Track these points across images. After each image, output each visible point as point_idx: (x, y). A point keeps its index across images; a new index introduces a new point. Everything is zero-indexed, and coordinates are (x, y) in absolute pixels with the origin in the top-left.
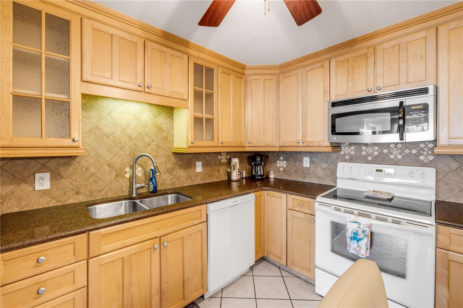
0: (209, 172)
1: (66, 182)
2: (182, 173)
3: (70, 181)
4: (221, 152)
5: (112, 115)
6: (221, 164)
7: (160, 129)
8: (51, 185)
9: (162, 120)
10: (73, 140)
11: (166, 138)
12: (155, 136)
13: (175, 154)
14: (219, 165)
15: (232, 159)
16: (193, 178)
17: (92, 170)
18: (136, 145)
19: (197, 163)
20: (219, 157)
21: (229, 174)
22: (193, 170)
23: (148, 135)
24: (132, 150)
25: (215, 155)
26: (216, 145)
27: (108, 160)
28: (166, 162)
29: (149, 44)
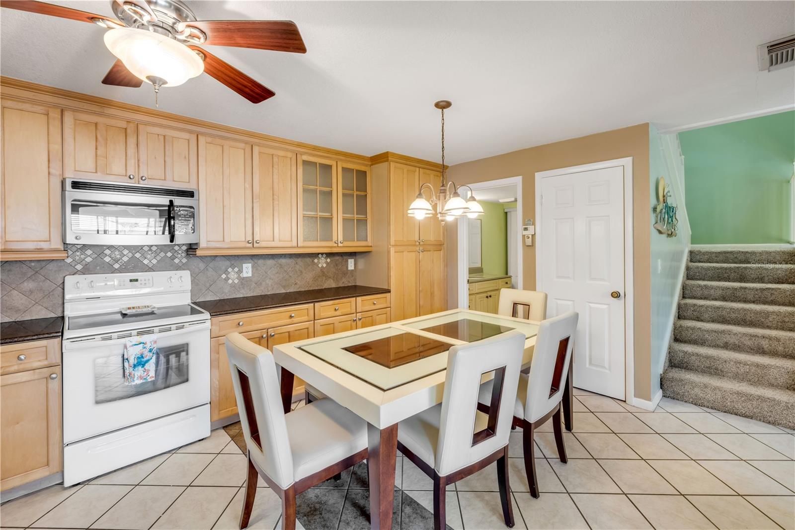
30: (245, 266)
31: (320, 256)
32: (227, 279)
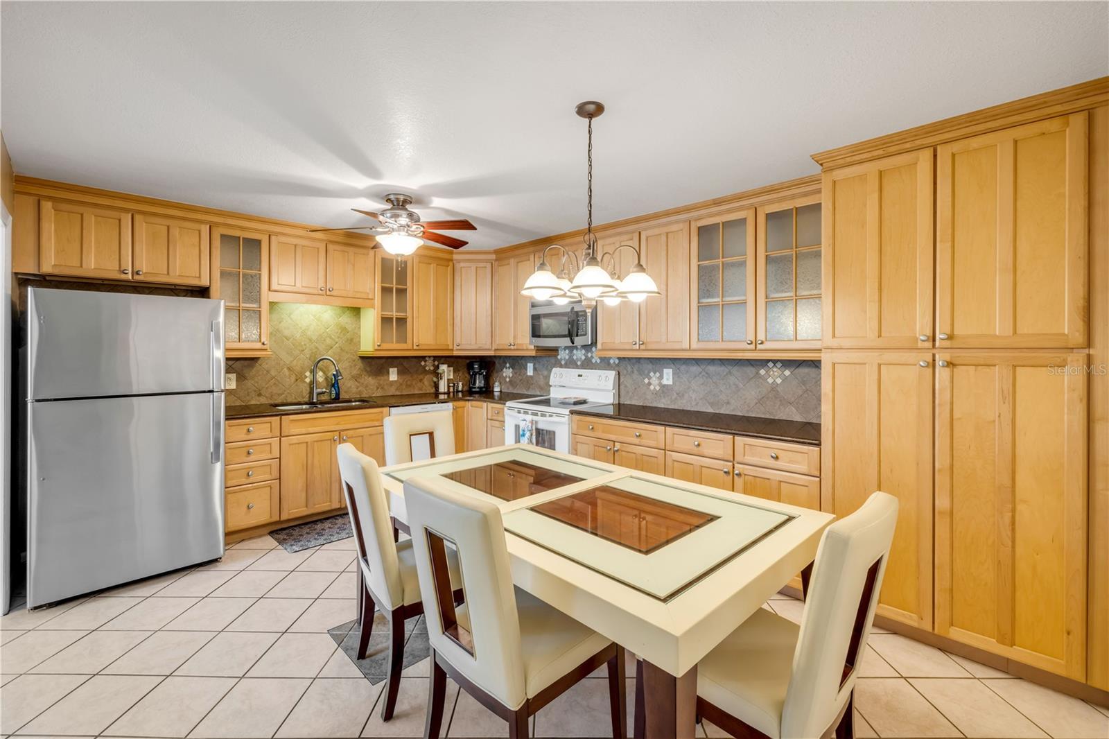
0: (407, 381)
1: (249, 383)
2: (371, 381)
3: (252, 382)
4: (425, 357)
5: (292, 316)
6: (425, 372)
7: (344, 330)
8: (237, 386)
9: (346, 319)
10: (263, 344)
11: (352, 340)
12: (338, 337)
13: (362, 358)
14: (421, 374)
15: (440, 365)
16: (386, 387)
17: (273, 373)
18: (317, 348)
19: (391, 370)
20: (423, 363)
21: (436, 386)
22: (386, 377)
23: (331, 338)
24: (312, 353)
25: (416, 360)
26: (410, 347)
27: (288, 363)
28: (351, 367)
29: (330, 247)
30: (665, 371)
31: (771, 364)
32: (649, 384)
